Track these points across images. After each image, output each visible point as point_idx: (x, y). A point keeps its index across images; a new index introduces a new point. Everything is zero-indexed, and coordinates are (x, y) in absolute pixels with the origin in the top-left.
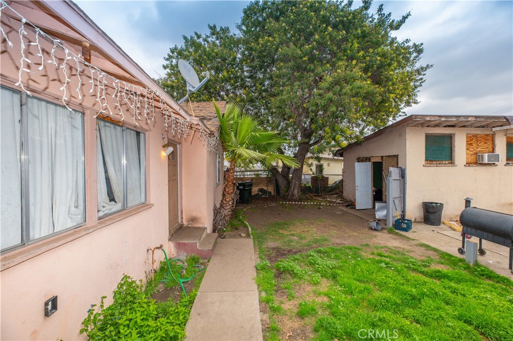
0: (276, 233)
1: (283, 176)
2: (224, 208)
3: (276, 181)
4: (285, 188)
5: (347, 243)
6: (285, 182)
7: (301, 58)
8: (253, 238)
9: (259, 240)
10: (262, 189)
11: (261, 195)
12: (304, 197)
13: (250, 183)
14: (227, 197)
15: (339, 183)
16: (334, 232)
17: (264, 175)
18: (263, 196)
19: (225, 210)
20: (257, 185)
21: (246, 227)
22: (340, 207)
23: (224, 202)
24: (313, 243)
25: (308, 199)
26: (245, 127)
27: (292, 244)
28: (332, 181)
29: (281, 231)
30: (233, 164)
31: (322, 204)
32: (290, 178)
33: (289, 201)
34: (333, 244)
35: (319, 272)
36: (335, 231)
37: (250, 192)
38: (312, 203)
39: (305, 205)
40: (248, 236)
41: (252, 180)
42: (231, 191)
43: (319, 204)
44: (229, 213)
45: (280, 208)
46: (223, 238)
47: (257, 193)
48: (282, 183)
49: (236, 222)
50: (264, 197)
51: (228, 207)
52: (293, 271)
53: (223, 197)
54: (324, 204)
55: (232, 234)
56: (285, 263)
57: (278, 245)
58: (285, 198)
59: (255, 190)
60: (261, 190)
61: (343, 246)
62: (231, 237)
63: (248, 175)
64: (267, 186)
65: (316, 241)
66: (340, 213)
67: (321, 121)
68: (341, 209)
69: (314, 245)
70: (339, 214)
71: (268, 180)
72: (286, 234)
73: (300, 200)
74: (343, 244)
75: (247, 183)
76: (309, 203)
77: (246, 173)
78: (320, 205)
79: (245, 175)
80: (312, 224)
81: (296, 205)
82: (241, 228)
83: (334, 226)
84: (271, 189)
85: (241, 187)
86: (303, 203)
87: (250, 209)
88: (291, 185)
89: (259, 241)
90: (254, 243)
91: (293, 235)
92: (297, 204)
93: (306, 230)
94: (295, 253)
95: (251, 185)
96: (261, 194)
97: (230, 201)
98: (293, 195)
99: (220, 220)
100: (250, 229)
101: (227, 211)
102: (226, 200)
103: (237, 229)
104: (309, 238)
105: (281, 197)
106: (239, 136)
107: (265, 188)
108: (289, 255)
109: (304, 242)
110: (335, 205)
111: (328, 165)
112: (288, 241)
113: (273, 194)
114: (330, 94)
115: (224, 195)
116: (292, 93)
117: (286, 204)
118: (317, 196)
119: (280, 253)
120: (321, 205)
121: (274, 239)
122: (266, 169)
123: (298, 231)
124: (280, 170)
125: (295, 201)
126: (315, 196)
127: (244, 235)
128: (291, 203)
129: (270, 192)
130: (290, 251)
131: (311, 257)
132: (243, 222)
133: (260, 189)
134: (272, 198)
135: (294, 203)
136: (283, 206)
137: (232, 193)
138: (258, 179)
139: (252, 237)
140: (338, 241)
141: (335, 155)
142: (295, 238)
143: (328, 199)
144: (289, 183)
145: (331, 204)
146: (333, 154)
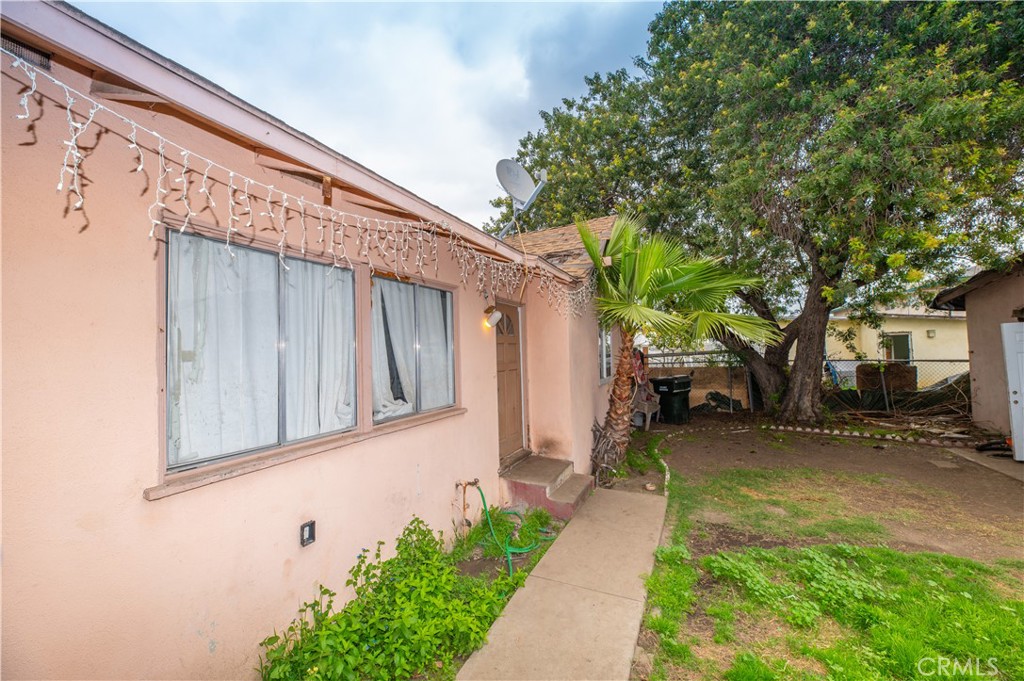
0: (729, 493)
1: (769, 365)
2: (612, 428)
3: (753, 376)
4: (777, 391)
5: (947, 548)
6: (775, 379)
7: (771, 85)
8: (670, 496)
9: (683, 503)
10: (718, 393)
11: (715, 408)
12: (831, 417)
13: (685, 380)
14: (617, 406)
15: (957, 382)
16: (908, 513)
17: (722, 361)
18: (719, 410)
19: (616, 431)
20: (702, 384)
21: (662, 471)
22: (952, 450)
23: (613, 415)
24: (829, 529)
25: (846, 424)
26: (652, 261)
27: (766, 523)
28: (928, 378)
29: (744, 490)
30: (628, 338)
31: (889, 437)
32: (789, 370)
33: (789, 423)
34: (895, 544)
35: (819, 600)
36: (911, 511)
37: (685, 399)
38: (856, 434)
39: (835, 438)
40: (660, 490)
41: (692, 374)
42: (627, 394)
43: (879, 437)
44: (624, 439)
45: (759, 439)
46: (610, 488)
47: (704, 401)
48: (768, 380)
49: (641, 459)
50: (720, 411)
51: (621, 427)
52: (744, 582)
53: (611, 406)
54: (898, 438)
55: (629, 482)
56: (729, 561)
57: (728, 520)
58: (775, 417)
59: (698, 395)
60: (715, 396)
61: (928, 552)
62: (625, 487)
63: (689, 361)
64: (730, 387)
65: (839, 528)
66: (949, 465)
67: (833, 224)
68: (956, 457)
69: (831, 536)
70: (946, 469)
71: (733, 375)
72: (756, 498)
73: (820, 423)
74: (932, 549)
75: (676, 378)
76: (846, 433)
78: (883, 439)
79: (683, 363)
80: (843, 485)
81: (805, 434)
82: (650, 473)
83: (918, 498)
84: (739, 394)
85: (664, 389)
86: (827, 431)
87: (682, 435)
88: (791, 385)
89: (683, 505)
90: (669, 506)
91: (776, 504)
92: (809, 433)
93: (817, 496)
94: (768, 545)
95: (686, 384)
96: (713, 404)
97: (625, 413)
98: (798, 410)
99: (606, 451)
100: (668, 476)
101: (619, 435)
102: (616, 413)
103: (642, 474)
104: (819, 517)
105: (765, 415)
106: (641, 280)
107: (724, 392)
108: (749, 546)
109: (801, 524)
110: (934, 442)
111: (929, 335)
112: (757, 515)
113: (744, 405)
114: (854, 152)
115: (612, 401)
116: (751, 171)
117: (777, 430)
118: (878, 416)
119: (729, 538)
120: (887, 440)
121: (723, 505)
122: (724, 348)
123: (792, 496)
124: (763, 356)
125: (805, 424)
126: (865, 415)
127: (653, 488)
128: (790, 428)
129: (739, 402)
130: (753, 538)
131: (805, 561)
132: (656, 461)
133: (710, 393)
134: (741, 415)
135: (799, 429)
136: (769, 436)
137: (629, 398)
138: (709, 373)
139: (666, 493)
140: (916, 538)
141: (935, 307)
142: (780, 511)
143: (913, 426)
144: (786, 380)
145: (922, 440)
146: (928, 303)
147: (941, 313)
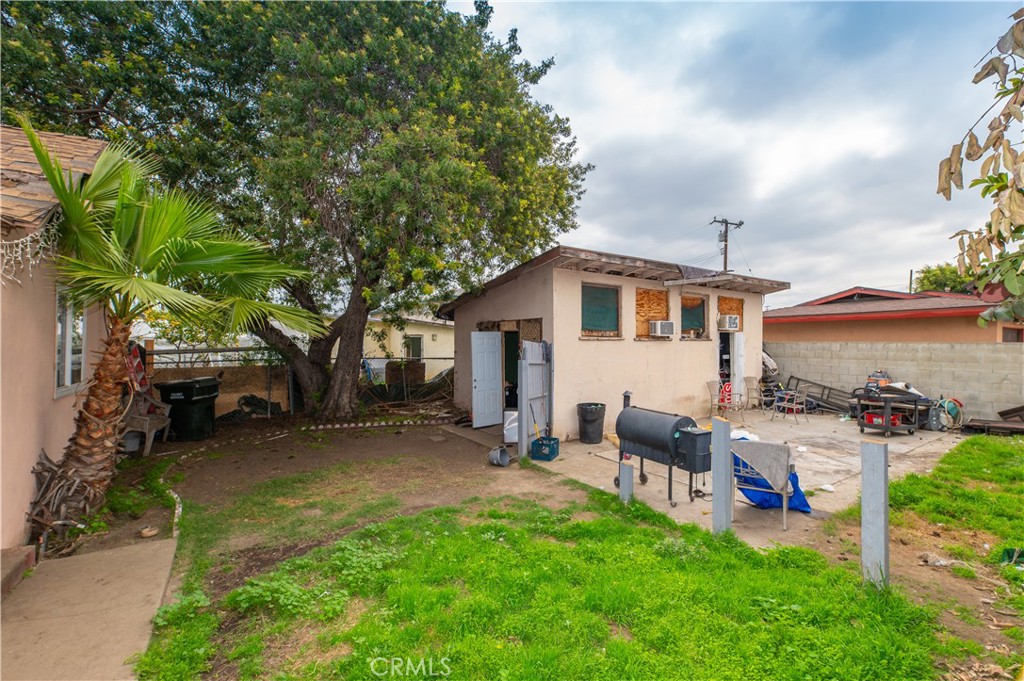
0: (262, 509)
1: (312, 363)
2: (79, 460)
3: (295, 375)
4: (319, 390)
5: (436, 502)
6: (317, 377)
8: (181, 534)
9: (199, 535)
10: (253, 397)
11: (249, 414)
12: (365, 411)
13: (213, 383)
14: (93, 426)
15: (447, 375)
16: (415, 483)
17: (259, 359)
18: (254, 416)
19: (86, 465)
20: (233, 386)
21: (170, 507)
22: (442, 427)
23: (83, 442)
24: (360, 515)
25: (376, 415)
26: (166, 224)
27: (302, 529)
28: (432, 372)
29: (280, 501)
30: (119, 327)
31: (405, 422)
32: (332, 368)
33: (328, 421)
34: (405, 512)
35: (349, 584)
36: (418, 481)
37: (210, 406)
38: (383, 423)
39: (366, 430)
40: (166, 532)
41: (221, 375)
42: (113, 407)
43: (398, 424)
44: (103, 474)
45: (298, 442)
46: (69, 554)
47: (235, 407)
48: (309, 377)
49: (133, 497)
50: (256, 418)
51: (98, 458)
52: (277, 601)
53: (79, 428)
54: (411, 423)
55: (107, 534)
56: (259, 586)
57: (260, 540)
58: (315, 417)
59: (227, 401)
60: (250, 401)
61: (426, 510)
62: (103, 544)
63: (217, 360)
64: (269, 389)
65: (367, 512)
66: (440, 439)
67: (378, 233)
68: (444, 431)
69: (360, 521)
70: (438, 442)
71: (273, 374)
72: (293, 505)
73: (355, 418)
74: (428, 506)
75: (198, 382)
76: (376, 424)
77: (211, 356)
78: (402, 425)
79: (209, 362)
80: (371, 472)
81: (342, 430)
82: (150, 513)
83: (422, 469)
84: (279, 396)
85: (179, 396)
86: (361, 425)
87: (202, 453)
88: (332, 383)
89: (200, 540)
90: (179, 548)
91: (312, 506)
92: (345, 429)
93: (350, 487)
94: (302, 552)
95: (212, 387)
96: (247, 409)
97: (107, 436)
98: (337, 407)
99: (64, 500)
100: (179, 510)
101: (96, 468)
102: (89, 437)
103: (134, 517)
104: (353, 505)
105: (305, 416)
106: (147, 246)
107: (262, 394)
108: (283, 560)
109: (336, 518)
110: (433, 422)
111: (434, 338)
112: (293, 524)
113: (284, 408)
114: (395, 173)
115: (81, 421)
117: (317, 430)
118: (399, 406)
119: (259, 560)
120: (404, 425)
121: (254, 525)
122: (263, 344)
123: (328, 493)
124: (306, 354)
125: (342, 420)
126: (391, 406)
127: (154, 532)
128: (329, 426)
129: (278, 404)
130: (287, 550)
131: (338, 554)
132: (161, 495)
133: (244, 398)
134: (280, 419)
135: (337, 426)
136: (309, 437)
137: (117, 412)
138: (244, 373)
139: (176, 533)
140: (418, 502)
142: (318, 512)
143: (421, 411)
144: (328, 378)
145: (426, 422)
146: (434, 313)
147: (440, 321)
